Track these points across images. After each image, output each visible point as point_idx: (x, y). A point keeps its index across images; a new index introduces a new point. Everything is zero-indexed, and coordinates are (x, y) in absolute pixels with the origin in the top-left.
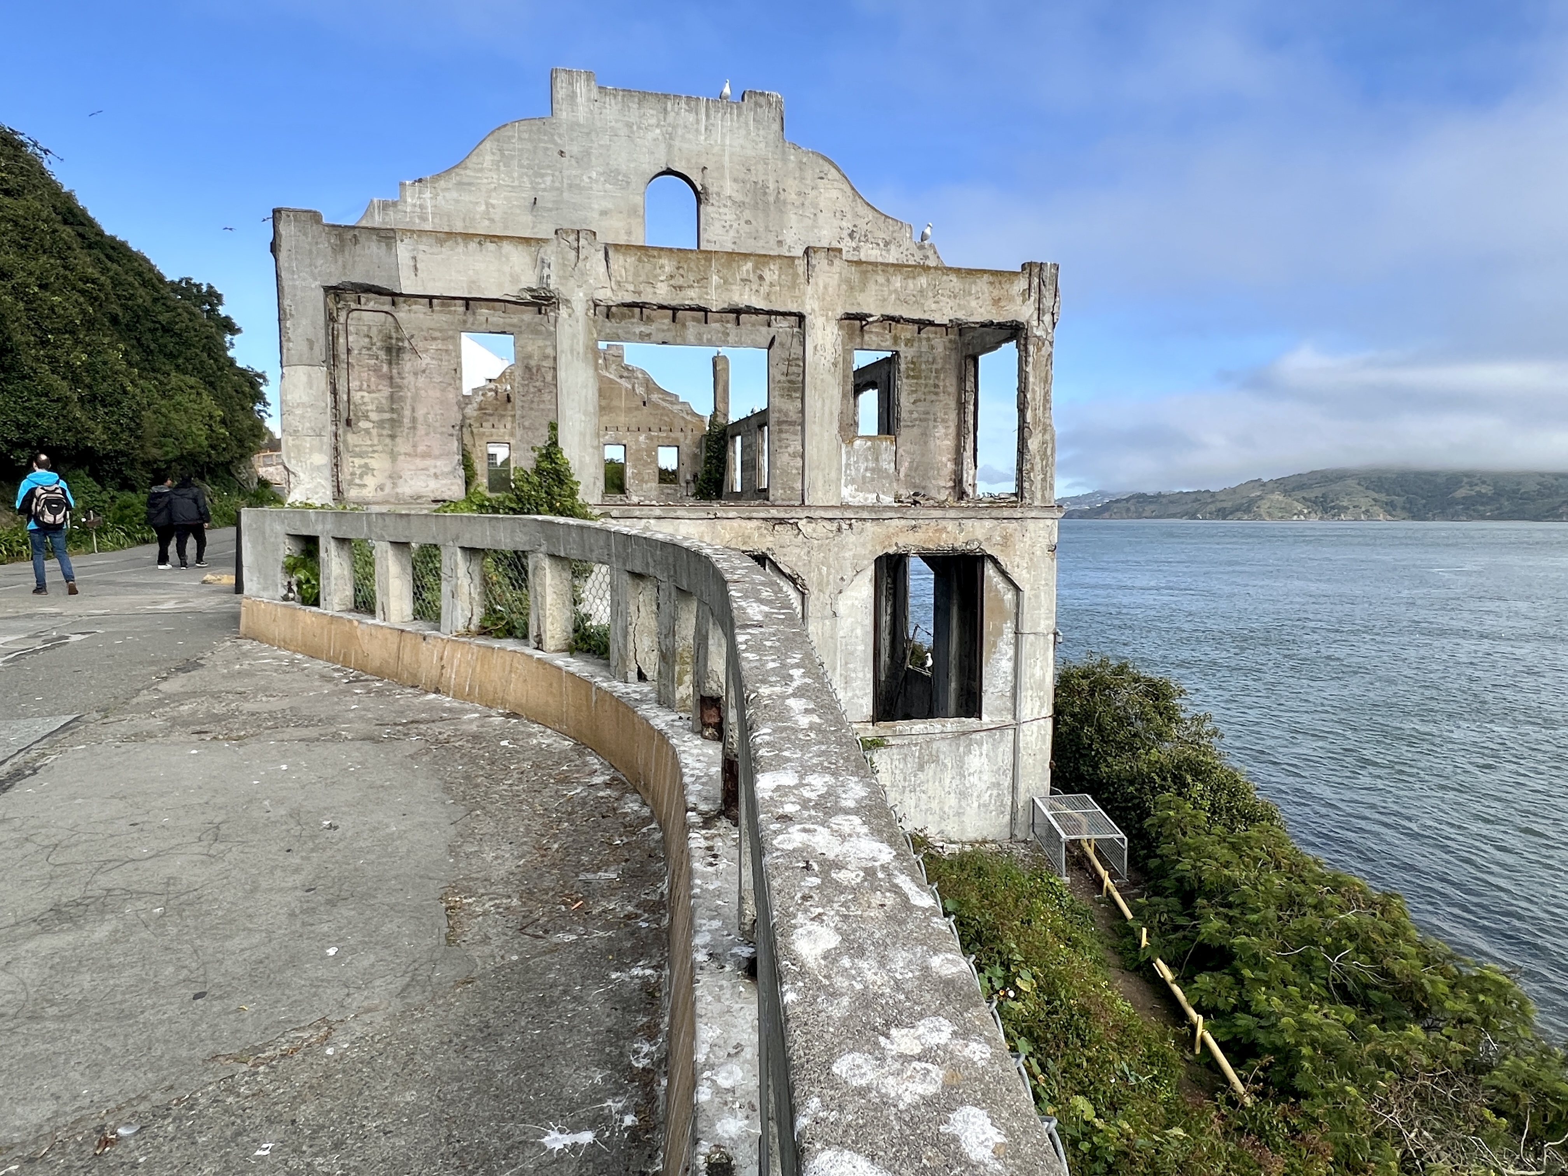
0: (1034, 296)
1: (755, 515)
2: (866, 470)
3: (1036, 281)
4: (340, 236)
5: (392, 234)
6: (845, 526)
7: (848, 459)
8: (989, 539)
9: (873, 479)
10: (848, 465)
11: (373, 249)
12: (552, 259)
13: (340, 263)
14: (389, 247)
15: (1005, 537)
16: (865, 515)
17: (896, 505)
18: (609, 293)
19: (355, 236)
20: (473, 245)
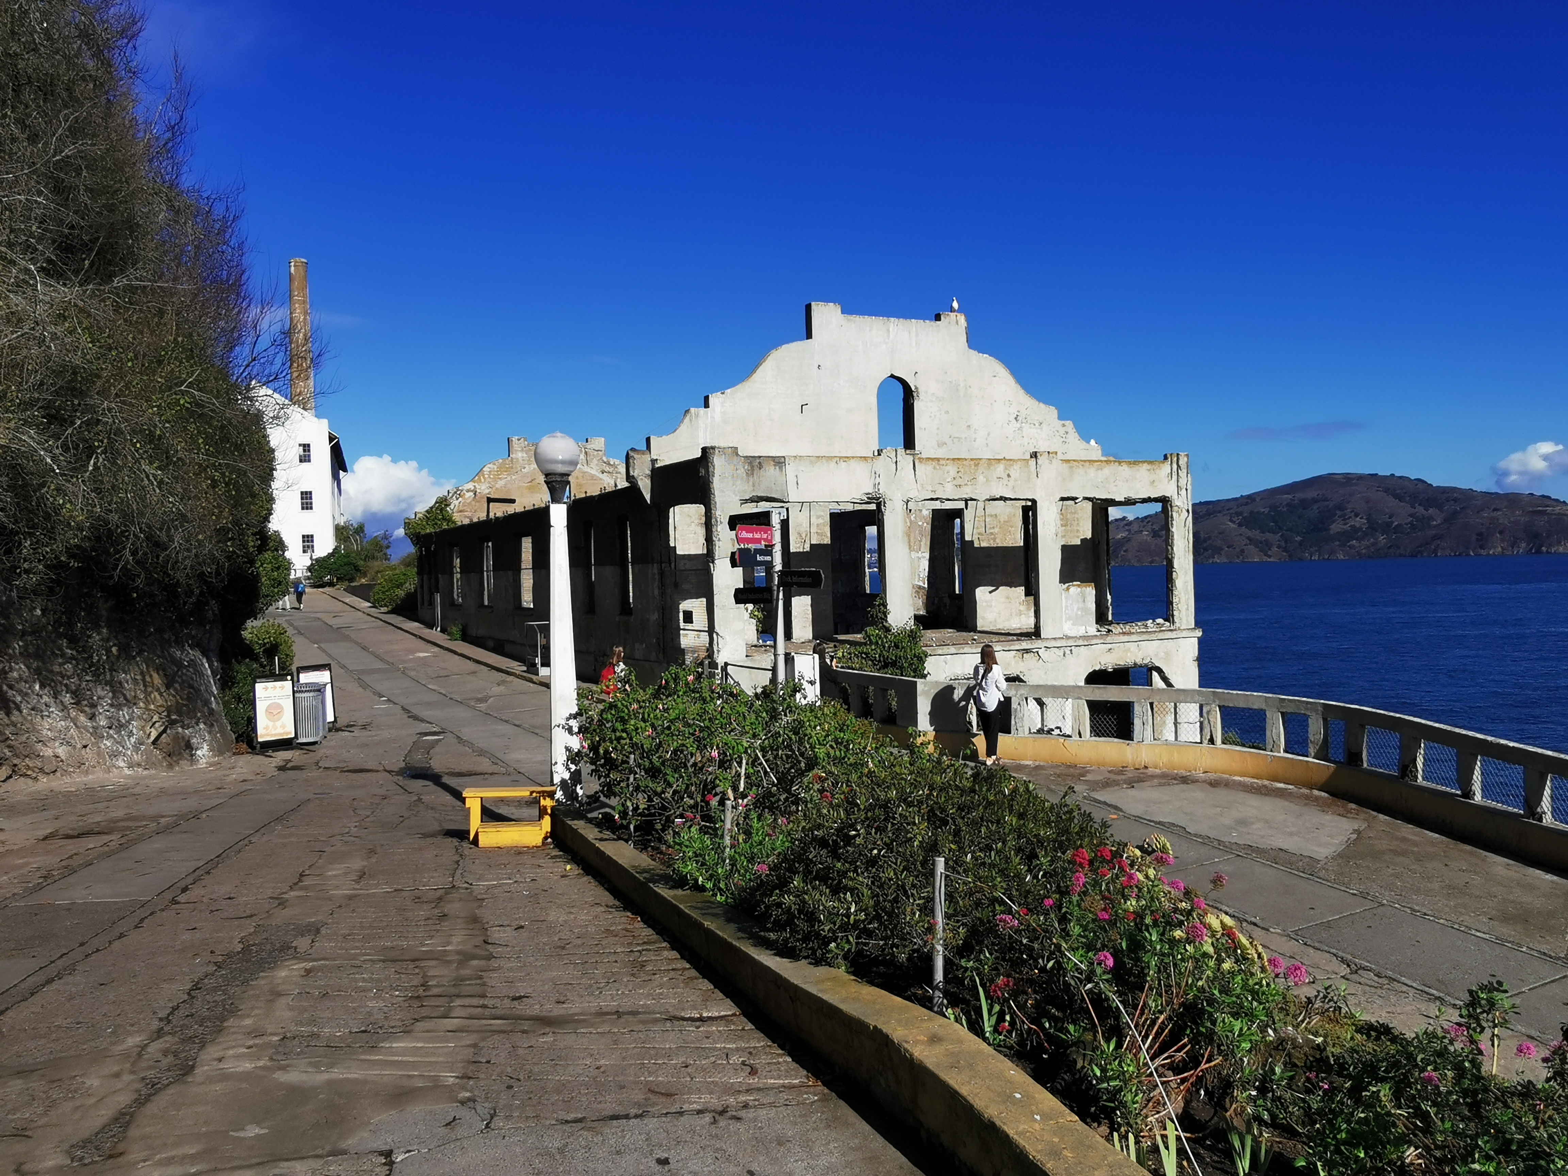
0: (1175, 477)
1: (1012, 648)
2: (1078, 609)
3: (1175, 466)
4: (750, 463)
5: (783, 460)
6: (1068, 652)
7: (1066, 602)
8: (1156, 655)
9: (1082, 616)
10: (1066, 607)
11: (771, 471)
12: (881, 471)
13: (751, 483)
14: (781, 468)
15: (1166, 653)
16: (1081, 642)
17: (1098, 633)
18: (917, 494)
19: (760, 463)
20: (833, 464)
